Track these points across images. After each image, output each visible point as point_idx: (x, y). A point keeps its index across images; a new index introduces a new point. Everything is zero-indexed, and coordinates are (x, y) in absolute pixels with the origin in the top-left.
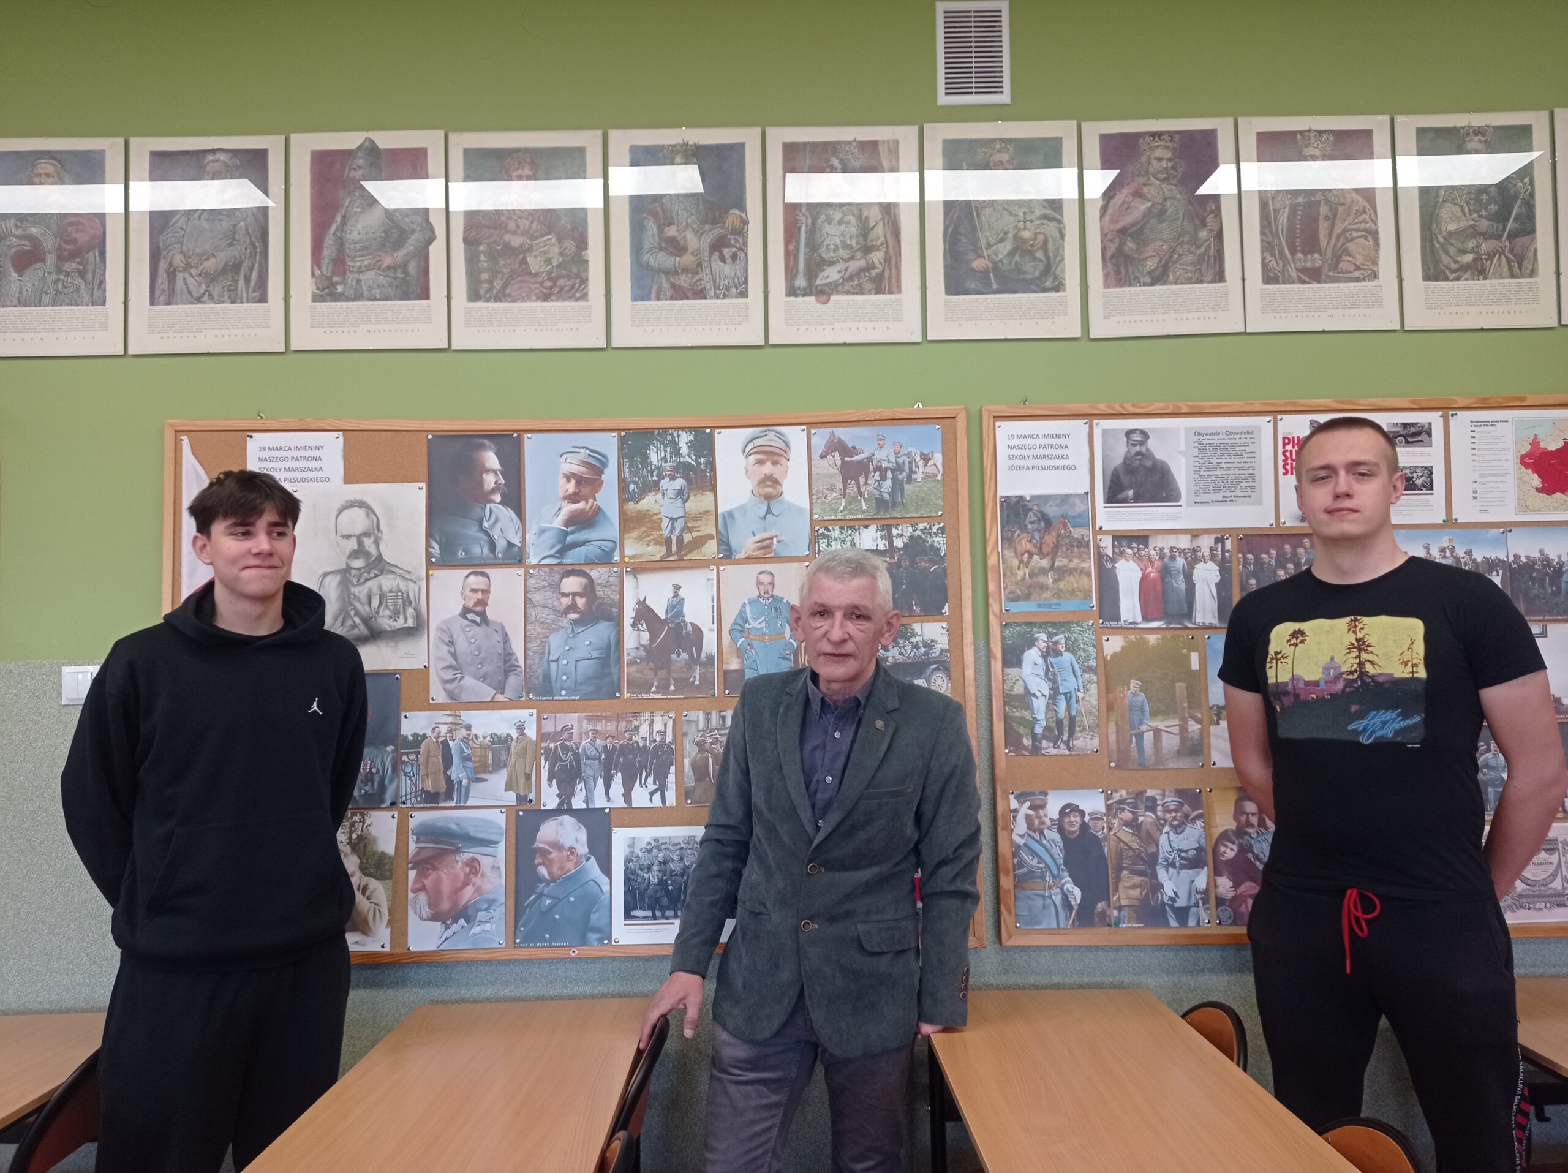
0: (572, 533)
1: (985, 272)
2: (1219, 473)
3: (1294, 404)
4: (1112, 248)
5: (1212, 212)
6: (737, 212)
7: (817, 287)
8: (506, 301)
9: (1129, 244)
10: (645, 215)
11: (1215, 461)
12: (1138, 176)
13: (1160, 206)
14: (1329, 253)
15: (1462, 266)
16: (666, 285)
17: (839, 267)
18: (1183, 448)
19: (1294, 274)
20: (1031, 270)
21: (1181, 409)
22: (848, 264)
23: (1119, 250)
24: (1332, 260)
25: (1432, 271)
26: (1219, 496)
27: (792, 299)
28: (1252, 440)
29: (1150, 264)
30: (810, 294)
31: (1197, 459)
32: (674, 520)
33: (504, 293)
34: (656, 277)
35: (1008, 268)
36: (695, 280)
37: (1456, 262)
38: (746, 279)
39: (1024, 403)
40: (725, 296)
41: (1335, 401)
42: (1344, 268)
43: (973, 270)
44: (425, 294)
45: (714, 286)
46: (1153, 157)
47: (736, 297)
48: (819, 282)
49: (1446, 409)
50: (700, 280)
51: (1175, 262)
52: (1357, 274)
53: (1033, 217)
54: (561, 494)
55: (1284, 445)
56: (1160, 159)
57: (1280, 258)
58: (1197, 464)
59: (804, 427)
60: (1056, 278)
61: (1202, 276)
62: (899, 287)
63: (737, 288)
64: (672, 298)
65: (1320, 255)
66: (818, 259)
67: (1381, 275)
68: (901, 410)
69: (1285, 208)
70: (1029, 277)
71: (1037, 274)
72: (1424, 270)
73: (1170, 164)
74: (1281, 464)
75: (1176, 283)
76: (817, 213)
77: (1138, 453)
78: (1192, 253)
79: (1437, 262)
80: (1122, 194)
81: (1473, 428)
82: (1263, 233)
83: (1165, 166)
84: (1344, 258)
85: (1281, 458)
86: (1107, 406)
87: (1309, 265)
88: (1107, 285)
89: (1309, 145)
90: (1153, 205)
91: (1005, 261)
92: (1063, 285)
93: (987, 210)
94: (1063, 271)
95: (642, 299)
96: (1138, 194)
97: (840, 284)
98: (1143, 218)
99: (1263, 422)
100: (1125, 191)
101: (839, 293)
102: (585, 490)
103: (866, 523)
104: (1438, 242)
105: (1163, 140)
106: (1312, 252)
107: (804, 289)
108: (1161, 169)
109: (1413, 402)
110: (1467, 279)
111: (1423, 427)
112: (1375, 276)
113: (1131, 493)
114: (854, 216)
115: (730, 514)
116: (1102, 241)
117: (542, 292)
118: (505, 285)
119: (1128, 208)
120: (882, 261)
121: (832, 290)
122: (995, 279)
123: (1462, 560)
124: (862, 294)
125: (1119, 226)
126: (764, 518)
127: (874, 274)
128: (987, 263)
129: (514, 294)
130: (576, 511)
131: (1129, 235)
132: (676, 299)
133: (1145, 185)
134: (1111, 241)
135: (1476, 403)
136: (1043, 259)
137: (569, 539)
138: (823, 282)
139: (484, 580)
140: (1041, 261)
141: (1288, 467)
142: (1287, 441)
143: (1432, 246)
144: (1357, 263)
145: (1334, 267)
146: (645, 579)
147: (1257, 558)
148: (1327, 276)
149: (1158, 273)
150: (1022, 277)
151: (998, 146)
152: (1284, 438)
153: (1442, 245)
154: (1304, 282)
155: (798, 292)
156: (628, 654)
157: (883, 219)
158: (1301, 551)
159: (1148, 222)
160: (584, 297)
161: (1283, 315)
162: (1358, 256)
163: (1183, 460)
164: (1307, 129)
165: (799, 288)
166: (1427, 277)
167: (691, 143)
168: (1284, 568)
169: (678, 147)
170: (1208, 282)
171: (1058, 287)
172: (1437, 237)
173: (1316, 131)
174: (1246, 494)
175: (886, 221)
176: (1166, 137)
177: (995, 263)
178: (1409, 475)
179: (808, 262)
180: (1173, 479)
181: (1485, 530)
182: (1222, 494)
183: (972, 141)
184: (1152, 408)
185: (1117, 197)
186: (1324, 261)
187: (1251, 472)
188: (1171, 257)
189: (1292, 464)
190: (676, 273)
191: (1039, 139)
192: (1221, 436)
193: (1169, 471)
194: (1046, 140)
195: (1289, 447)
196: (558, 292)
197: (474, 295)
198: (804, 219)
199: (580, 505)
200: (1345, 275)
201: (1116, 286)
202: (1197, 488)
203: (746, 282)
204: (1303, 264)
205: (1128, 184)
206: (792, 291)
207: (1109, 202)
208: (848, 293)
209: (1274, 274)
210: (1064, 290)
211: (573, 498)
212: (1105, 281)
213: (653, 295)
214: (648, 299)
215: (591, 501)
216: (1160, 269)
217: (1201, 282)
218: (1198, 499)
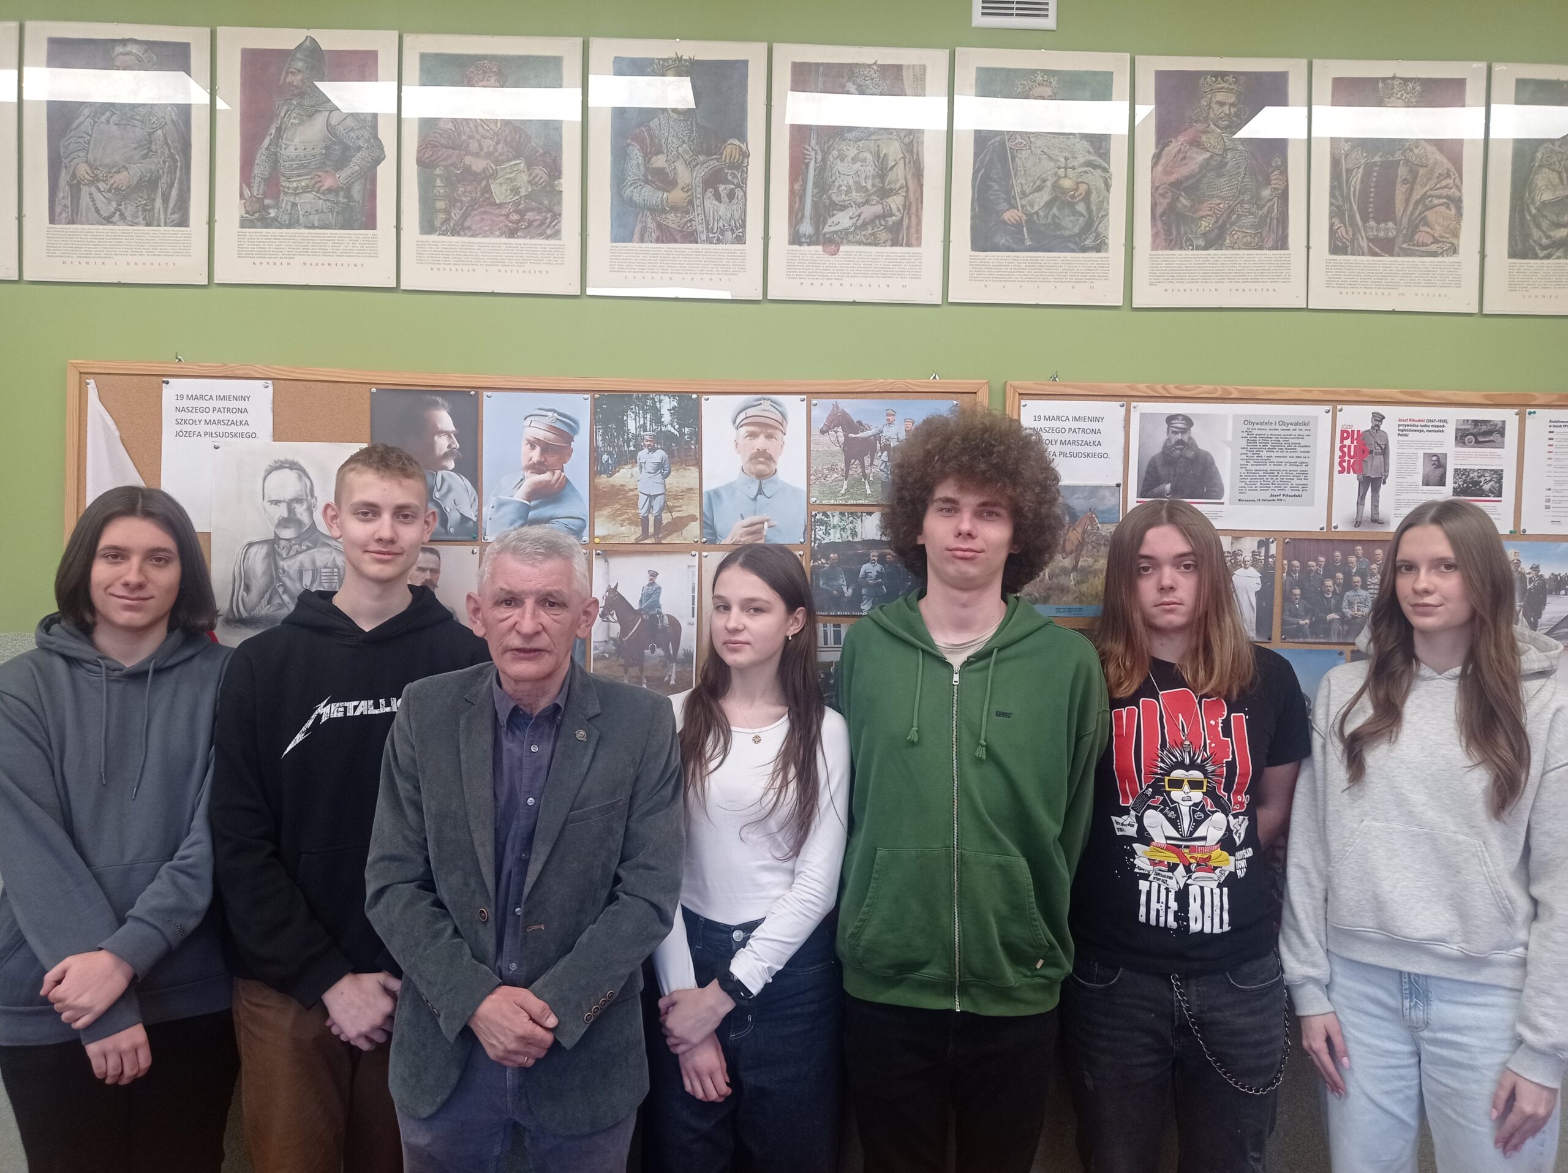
0: (536, 507)
1: (1018, 225)
2: (1268, 468)
3: (1357, 393)
4: (1164, 203)
5: (1278, 168)
6: (736, 142)
7: (825, 234)
8: (465, 235)
9: (1182, 199)
10: (629, 141)
11: (1264, 454)
12: (1196, 122)
13: (1219, 158)
14: (1405, 221)
15: (1554, 242)
16: (651, 224)
17: (851, 212)
18: (1229, 439)
19: (1364, 244)
20: (1070, 225)
21: (1231, 393)
22: (862, 209)
23: (1171, 206)
24: (1407, 230)
25: (1520, 246)
26: (1266, 495)
27: (796, 247)
28: (1308, 433)
29: (1205, 225)
30: (817, 243)
31: (1244, 451)
32: (651, 497)
33: (462, 225)
34: (640, 215)
35: (1043, 221)
36: (684, 220)
37: (1548, 237)
38: (744, 221)
39: (1054, 380)
40: (719, 241)
41: (1403, 393)
42: (1420, 240)
43: (1004, 222)
44: (370, 223)
45: (707, 228)
46: (1214, 100)
47: (732, 243)
48: (827, 229)
49: (1524, 405)
50: (691, 220)
51: (1233, 224)
52: (1434, 247)
53: (1075, 164)
54: (524, 462)
55: (1342, 439)
56: (1222, 104)
57: (1350, 225)
58: (1244, 457)
59: (804, 397)
60: (1098, 236)
61: (1262, 241)
62: (919, 239)
63: (733, 233)
64: (657, 241)
65: (1395, 224)
66: (827, 202)
67: (1461, 249)
68: (915, 381)
69: (1359, 167)
70: (1067, 233)
71: (1076, 230)
72: (1510, 245)
73: (1233, 110)
74: (1337, 460)
75: (1233, 248)
76: (829, 148)
77: (1180, 442)
78: (1252, 214)
79: (1526, 236)
80: (1177, 141)
81: (1552, 429)
82: (1332, 195)
83: (1227, 112)
84: (1422, 228)
85: (1338, 453)
86: (1147, 387)
87: (1382, 234)
88: (1155, 247)
89: (1392, 95)
90: (1212, 156)
91: (1041, 213)
92: (1106, 244)
93: (1024, 152)
94: (1106, 228)
95: (624, 241)
96: (1195, 143)
97: (851, 233)
98: (1201, 170)
99: (1320, 412)
100: (1181, 139)
101: (849, 242)
102: (551, 459)
103: (870, 509)
104: (1530, 214)
105: (1227, 81)
106: (1386, 221)
107: (810, 237)
108: (1222, 114)
109: (1487, 397)
110: (1559, 258)
111: (1496, 425)
112: (1454, 250)
113: (1168, 487)
114: (871, 153)
115: (716, 493)
116: (1152, 195)
117: (506, 226)
118: (465, 216)
119: (1184, 158)
120: (901, 207)
121: (842, 239)
122: (1028, 235)
123: (1528, 576)
124: (876, 245)
125: (1172, 178)
126: (755, 499)
127: (890, 223)
128: (1021, 215)
129: (474, 227)
130: (540, 483)
131: (1185, 190)
132: (663, 242)
133: (1205, 132)
134: (1163, 195)
135: (1558, 400)
136: (1085, 214)
137: (532, 514)
138: (833, 229)
139: (434, 557)
140: (1083, 215)
141: (1345, 464)
142: (1345, 435)
143: (1523, 218)
144: (1436, 235)
145: (1410, 238)
146: (616, 563)
147: (1304, 565)
148: (1401, 248)
149: (1213, 235)
150: (1059, 233)
151: (1039, 78)
152: (1343, 432)
153: (1533, 217)
154: (1375, 254)
155: (803, 240)
156: (596, 648)
157: (904, 158)
158: (1353, 559)
159: (1205, 176)
160: (557, 234)
161: (1350, 291)
162: (1437, 227)
163: (1229, 451)
164: (1391, 76)
165: (805, 235)
166: (1513, 255)
167: (685, 57)
168: (1333, 577)
169: (670, 62)
170: (1269, 249)
171: (1100, 246)
172: (1529, 209)
173: (1401, 78)
174: (1297, 493)
175: (907, 161)
176: (1230, 78)
177: (1029, 216)
178: (1476, 479)
179: (815, 206)
180: (1217, 473)
181: (1556, 544)
182: (1270, 492)
183: (1010, 70)
184: (1199, 390)
185: (1172, 145)
186: (1399, 231)
187: (1304, 468)
188: (1229, 217)
189: (1349, 461)
190: (663, 211)
191: (1087, 73)
192: (1273, 427)
193: (1213, 463)
194: (1095, 74)
195: (1347, 442)
196: (526, 228)
197: (428, 226)
198: (813, 154)
199: (546, 477)
200: (1421, 248)
201: (1166, 248)
202: (1243, 484)
203: (744, 225)
204: (1375, 233)
205: (1186, 130)
206: (796, 239)
207: (1162, 149)
208: (860, 243)
209: (1342, 242)
210: (1107, 251)
211: (537, 468)
212: (1154, 241)
213: (636, 236)
214: (630, 241)
215: (558, 472)
216: (1216, 231)
217: (1261, 248)
218: (1242, 497)
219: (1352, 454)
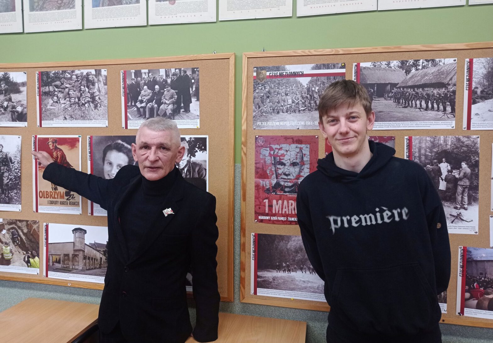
8: (44, 10)
21: (339, 52)
27: (159, 3)
33: (43, 7)
39: (264, 51)
40: (130, 3)
41: (423, 46)
44: (13, 9)
47: (135, 3)
64: (108, 5)
95: (97, 6)
109: (467, 45)
117: (57, 5)
129: (47, 7)
132: (110, 6)
160: (73, 7)
161: (398, 0)
184: (324, 52)
196: (64, 5)
197: (32, 9)
213: (101, 5)
214: (99, 6)
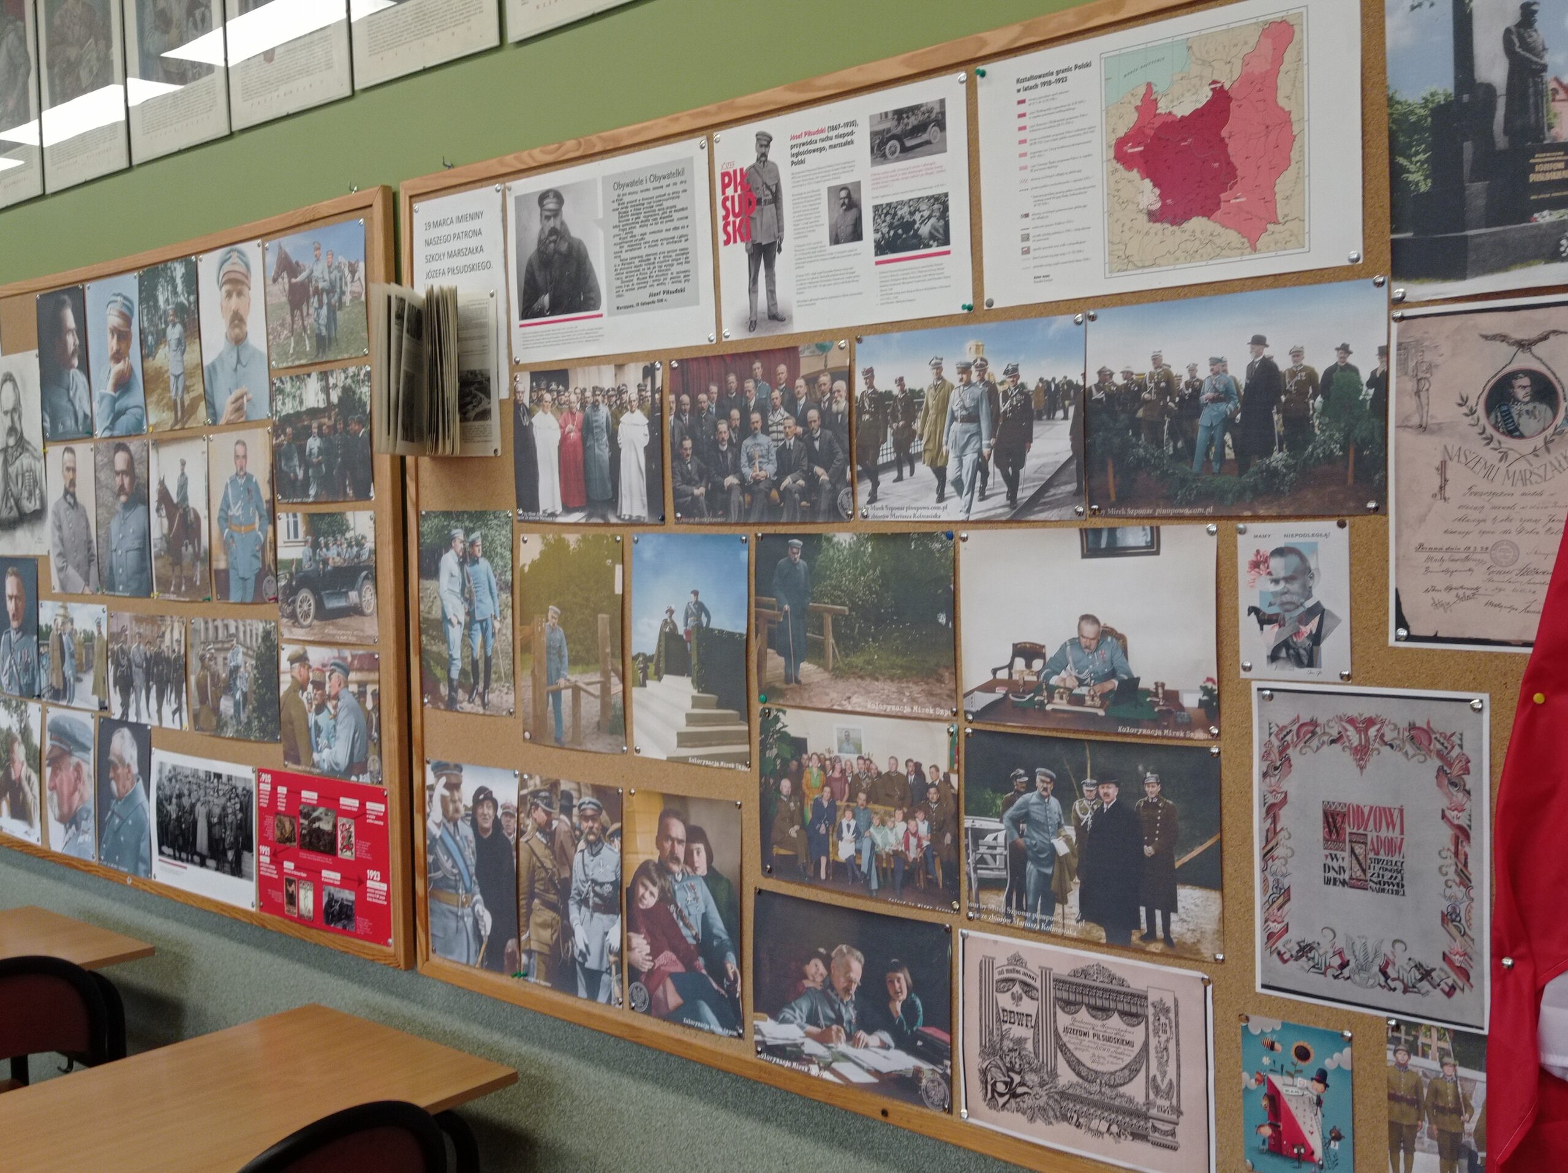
0: (118, 399)
2: (643, 252)
11: (638, 231)
18: (601, 216)
26: (643, 295)
28: (683, 187)
31: (616, 231)
32: (177, 378)
49: (970, 62)
55: (725, 186)
58: (617, 240)
59: (259, 241)
74: (720, 223)
77: (553, 231)
81: (1022, 95)
85: (721, 212)
86: (517, 158)
99: (692, 149)
102: (123, 346)
103: (309, 370)
109: (908, 62)
111: (930, 111)
113: (546, 299)
115: (213, 366)
123: (1000, 389)
130: (119, 372)
135: (1023, 37)
137: (117, 407)
139: (73, 457)
141: (730, 229)
142: (727, 180)
146: (162, 452)
147: (694, 400)
152: (724, 175)
163: (601, 233)
168: (727, 417)
174: (679, 286)
178: (907, 217)
180: (592, 270)
181: (1044, 321)
182: (649, 290)
184: (562, 150)
187: (683, 245)
189: (734, 222)
192: (644, 187)
193: (586, 256)
195: (730, 191)
199: (121, 365)
202: (619, 283)
211: (116, 357)
215: (127, 359)
218: (622, 302)
219: (737, 210)
